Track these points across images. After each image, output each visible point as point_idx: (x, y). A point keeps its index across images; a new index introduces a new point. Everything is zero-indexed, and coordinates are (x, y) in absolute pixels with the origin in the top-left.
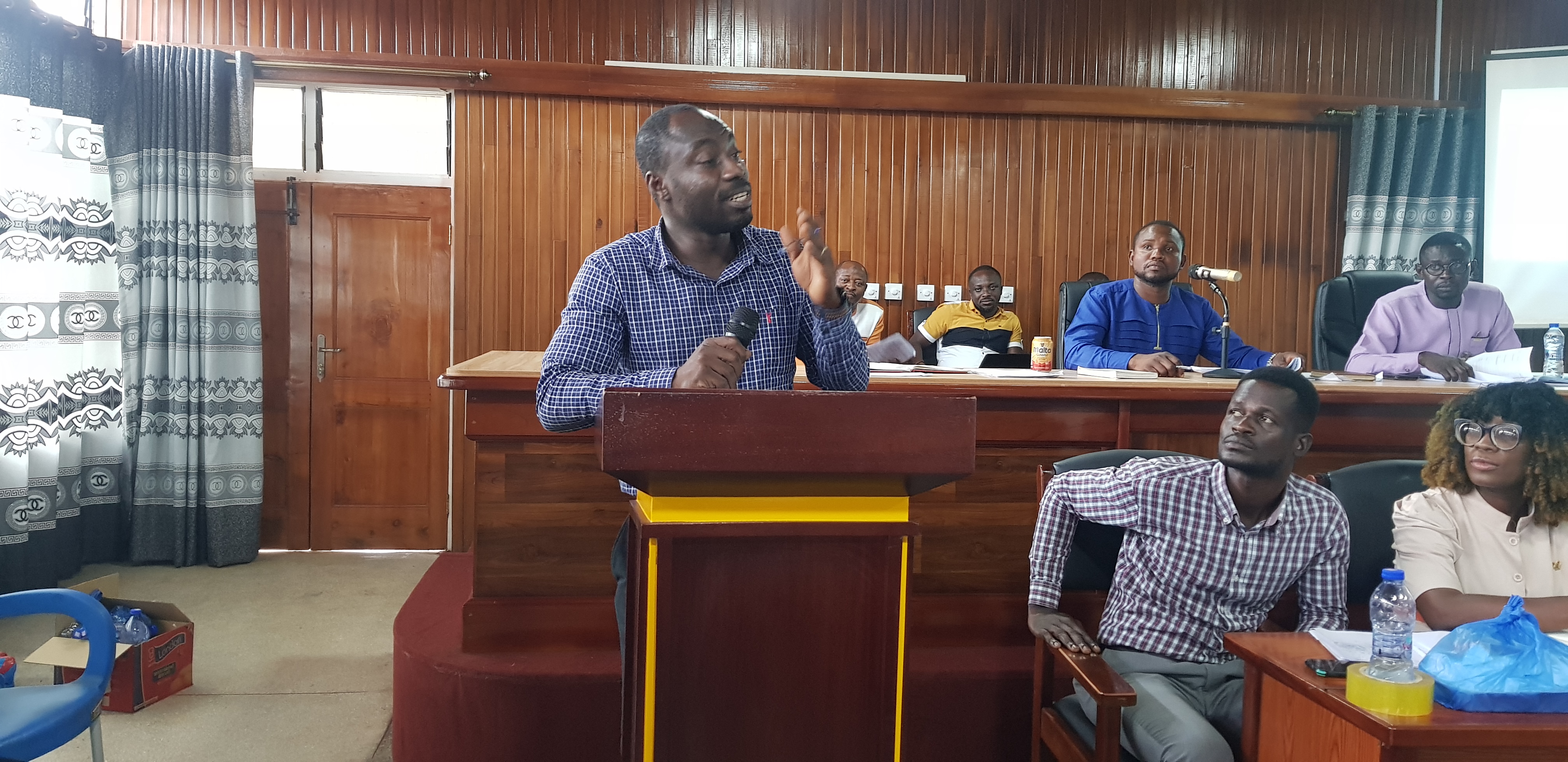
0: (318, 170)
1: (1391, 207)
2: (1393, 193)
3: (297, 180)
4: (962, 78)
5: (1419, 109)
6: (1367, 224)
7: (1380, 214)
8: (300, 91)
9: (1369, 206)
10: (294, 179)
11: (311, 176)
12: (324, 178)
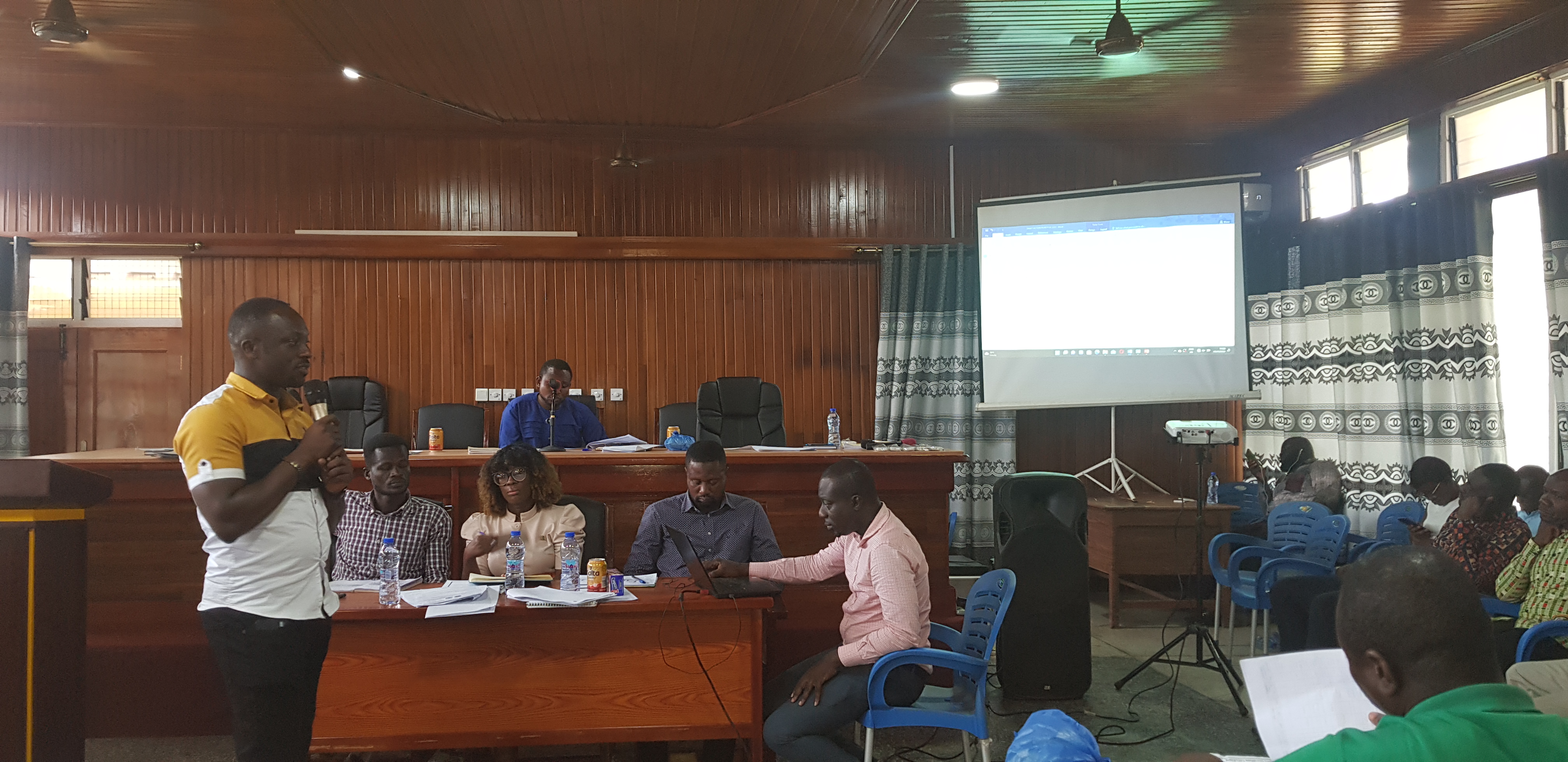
0: (83, 319)
1: (910, 321)
2: (911, 310)
3: (67, 327)
4: (574, 234)
5: (926, 246)
6: (892, 334)
7: (901, 326)
8: (70, 261)
9: (894, 320)
10: (65, 325)
11: (78, 323)
12: (87, 324)
